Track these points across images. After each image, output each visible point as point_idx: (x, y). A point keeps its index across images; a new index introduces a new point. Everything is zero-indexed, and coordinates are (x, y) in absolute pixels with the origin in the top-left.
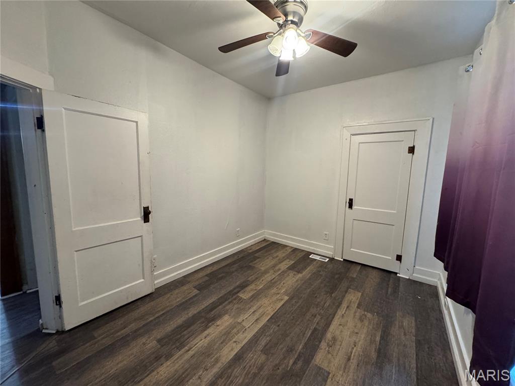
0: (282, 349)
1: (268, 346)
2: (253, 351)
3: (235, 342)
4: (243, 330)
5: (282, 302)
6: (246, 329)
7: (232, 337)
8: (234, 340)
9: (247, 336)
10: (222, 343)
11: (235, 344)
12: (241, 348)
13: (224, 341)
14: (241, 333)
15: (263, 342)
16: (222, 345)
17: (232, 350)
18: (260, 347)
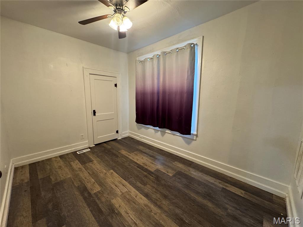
0: (145, 179)
1: (143, 183)
2: (144, 189)
3: (136, 196)
4: (129, 192)
5: (114, 173)
6: (128, 191)
7: (132, 198)
8: (134, 197)
9: (134, 191)
10: (135, 203)
11: (137, 197)
12: (141, 194)
13: (134, 202)
14: (130, 193)
15: (139, 184)
16: (137, 203)
17: (141, 198)
18: (142, 186)
